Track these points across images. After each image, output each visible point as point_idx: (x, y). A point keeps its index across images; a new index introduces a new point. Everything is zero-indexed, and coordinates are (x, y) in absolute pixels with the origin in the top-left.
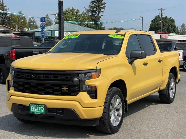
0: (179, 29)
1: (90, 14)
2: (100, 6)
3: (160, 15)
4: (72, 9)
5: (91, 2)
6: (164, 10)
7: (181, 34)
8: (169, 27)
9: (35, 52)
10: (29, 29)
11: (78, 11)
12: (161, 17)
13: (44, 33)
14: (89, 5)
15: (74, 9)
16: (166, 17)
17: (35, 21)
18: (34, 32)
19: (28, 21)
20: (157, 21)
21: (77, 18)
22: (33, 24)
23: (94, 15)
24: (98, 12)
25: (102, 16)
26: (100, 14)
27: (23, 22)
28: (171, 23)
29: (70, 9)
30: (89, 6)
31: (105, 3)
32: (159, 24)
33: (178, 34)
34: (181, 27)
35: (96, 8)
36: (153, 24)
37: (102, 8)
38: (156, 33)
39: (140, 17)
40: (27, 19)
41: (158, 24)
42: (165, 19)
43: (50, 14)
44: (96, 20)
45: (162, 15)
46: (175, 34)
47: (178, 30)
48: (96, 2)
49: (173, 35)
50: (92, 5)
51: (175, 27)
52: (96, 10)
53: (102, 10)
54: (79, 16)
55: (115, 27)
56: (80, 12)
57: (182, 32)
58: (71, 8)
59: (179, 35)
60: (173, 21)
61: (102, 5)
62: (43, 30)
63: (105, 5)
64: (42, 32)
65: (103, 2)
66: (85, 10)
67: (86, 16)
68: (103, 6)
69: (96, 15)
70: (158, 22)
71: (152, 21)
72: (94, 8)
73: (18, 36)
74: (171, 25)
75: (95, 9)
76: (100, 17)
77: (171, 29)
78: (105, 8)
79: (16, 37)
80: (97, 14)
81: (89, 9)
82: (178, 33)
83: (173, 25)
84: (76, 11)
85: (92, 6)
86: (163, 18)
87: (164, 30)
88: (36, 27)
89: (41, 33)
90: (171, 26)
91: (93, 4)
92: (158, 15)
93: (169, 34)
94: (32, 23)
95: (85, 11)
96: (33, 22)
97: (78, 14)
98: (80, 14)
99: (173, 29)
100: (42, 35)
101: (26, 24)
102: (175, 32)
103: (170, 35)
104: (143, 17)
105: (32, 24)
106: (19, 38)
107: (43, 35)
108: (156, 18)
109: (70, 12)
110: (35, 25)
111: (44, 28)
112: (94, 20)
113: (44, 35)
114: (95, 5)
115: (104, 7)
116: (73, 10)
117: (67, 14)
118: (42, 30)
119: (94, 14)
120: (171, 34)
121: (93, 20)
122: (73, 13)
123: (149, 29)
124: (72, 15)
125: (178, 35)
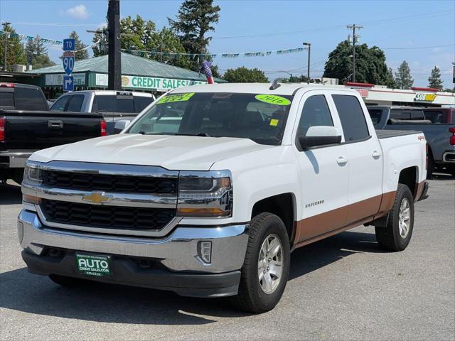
0: (394, 76)
1: (182, 34)
2: (207, 15)
3: (351, 40)
4: (138, 20)
5: (184, 5)
6: (359, 28)
7: (398, 88)
8: (370, 70)
9: (53, 124)
10: (31, 66)
11: (151, 25)
12: (352, 44)
13: (72, 78)
14: (180, 12)
15: (143, 19)
16: (364, 47)
17: (42, 47)
18: (43, 75)
19: (25, 47)
20: (343, 55)
21: (150, 42)
22: (39, 54)
23: (192, 36)
24: (200, 30)
25: (211, 38)
26: (206, 35)
27: (14, 48)
28: (377, 60)
29: (132, 19)
30: (179, 14)
31: (218, 9)
32: (348, 62)
33: (394, 88)
34: (400, 70)
35: (197, 20)
36: (334, 61)
37: (211, 19)
38: (340, 83)
39: (304, 44)
40: (24, 43)
41: (345, 62)
42: (361, 51)
43: (88, 31)
44: (195, 48)
45: (354, 39)
46: (385, 88)
47: (392, 76)
48: (196, 5)
49: (382, 90)
50: (186, 13)
51: (385, 69)
52: (196, 25)
53: (211, 24)
54: (154, 37)
55: (241, 67)
56: (157, 28)
57: (401, 82)
58: (134, 18)
59: (396, 90)
60: (380, 55)
61: (211, 12)
62: (71, 69)
63: (218, 12)
64: (66, 75)
65: (214, 5)
66: (170, 23)
67: (172, 39)
68: (214, 14)
69: (195, 37)
70: (345, 57)
71: (332, 55)
72: (192, 20)
73: (8, 85)
74: (376, 65)
75: (193, 23)
76: (206, 42)
77: (375, 74)
78: (217, 20)
79: (5, 86)
80: (198, 35)
81: (178, 20)
82: (391, 85)
83: (380, 66)
84: (146, 24)
85: (187, 15)
86: (357, 49)
87: (359, 76)
88: (46, 62)
89: (66, 78)
90: (377, 67)
91: (190, 8)
92: (346, 42)
93: (371, 87)
94: (35, 53)
95: (168, 27)
96: (38, 49)
97: (151, 33)
98: (156, 32)
99: (381, 75)
100: (67, 81)
101: (20, 54)
102: (384, 83)
103: (373, 88)
104: (309, 45)
105: (35, 55)
106: (12, 90)
107: (70, 81)
108: (340, 48)
109: (132, 28)
110: (43, 57)
111: (72, 64)
112: (191, 48)
113: (72, 83)
114: (193, 11)
115: (216, 16)
116: (138, 23)
117: (124, 31)
118: (68, 71)
119: (191, 33)
120: (377, 88)
121: (187, 48)
122: (139, 29)
123: (323, 73)
124: (138, 36)
125: (391, 90)
